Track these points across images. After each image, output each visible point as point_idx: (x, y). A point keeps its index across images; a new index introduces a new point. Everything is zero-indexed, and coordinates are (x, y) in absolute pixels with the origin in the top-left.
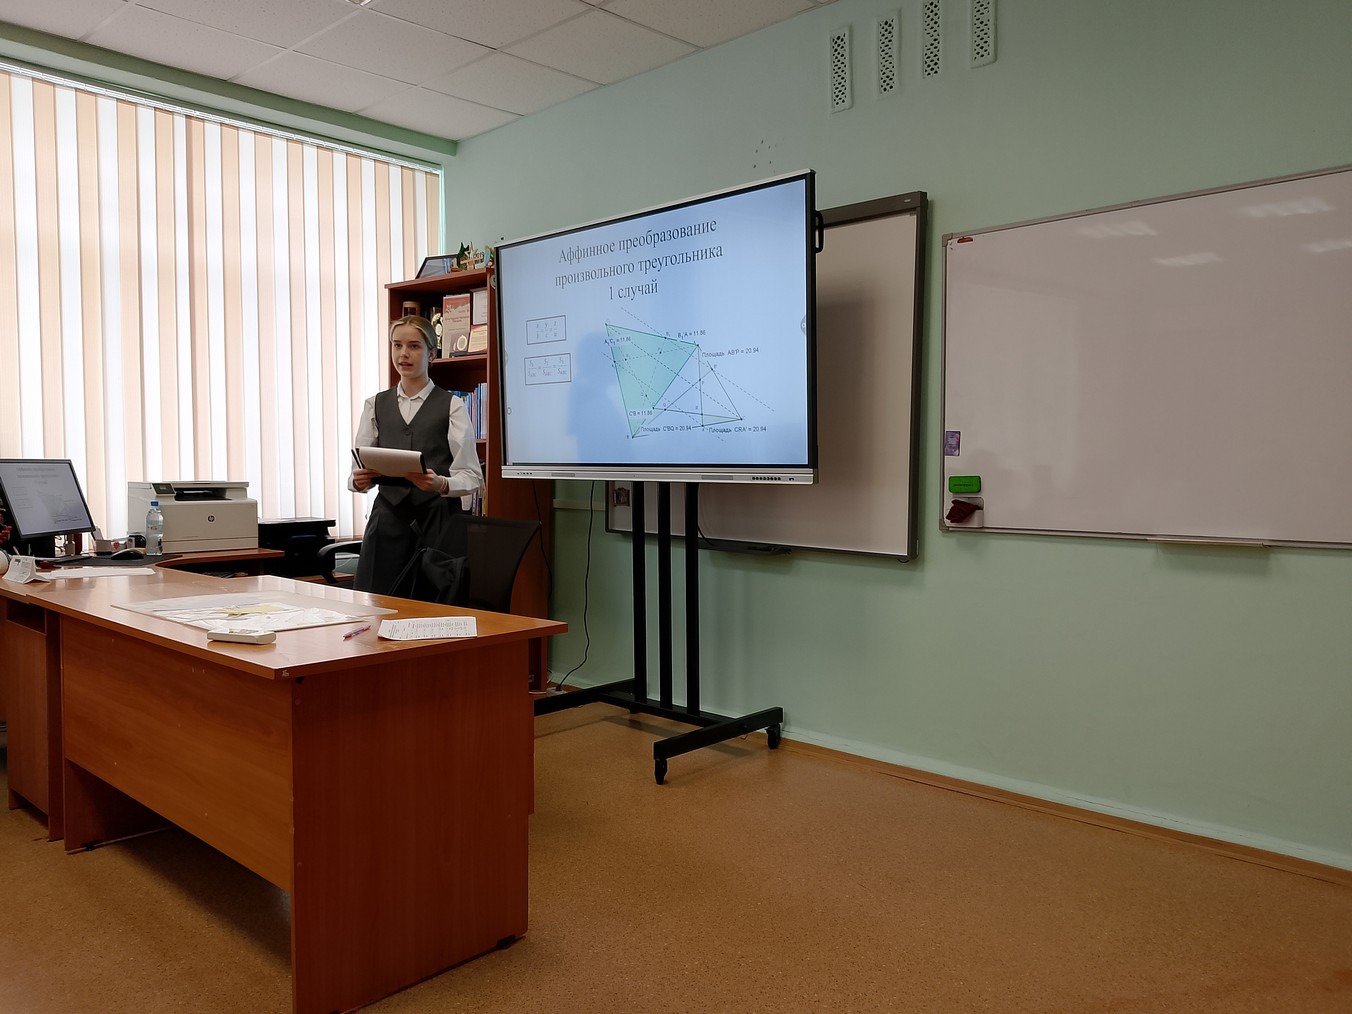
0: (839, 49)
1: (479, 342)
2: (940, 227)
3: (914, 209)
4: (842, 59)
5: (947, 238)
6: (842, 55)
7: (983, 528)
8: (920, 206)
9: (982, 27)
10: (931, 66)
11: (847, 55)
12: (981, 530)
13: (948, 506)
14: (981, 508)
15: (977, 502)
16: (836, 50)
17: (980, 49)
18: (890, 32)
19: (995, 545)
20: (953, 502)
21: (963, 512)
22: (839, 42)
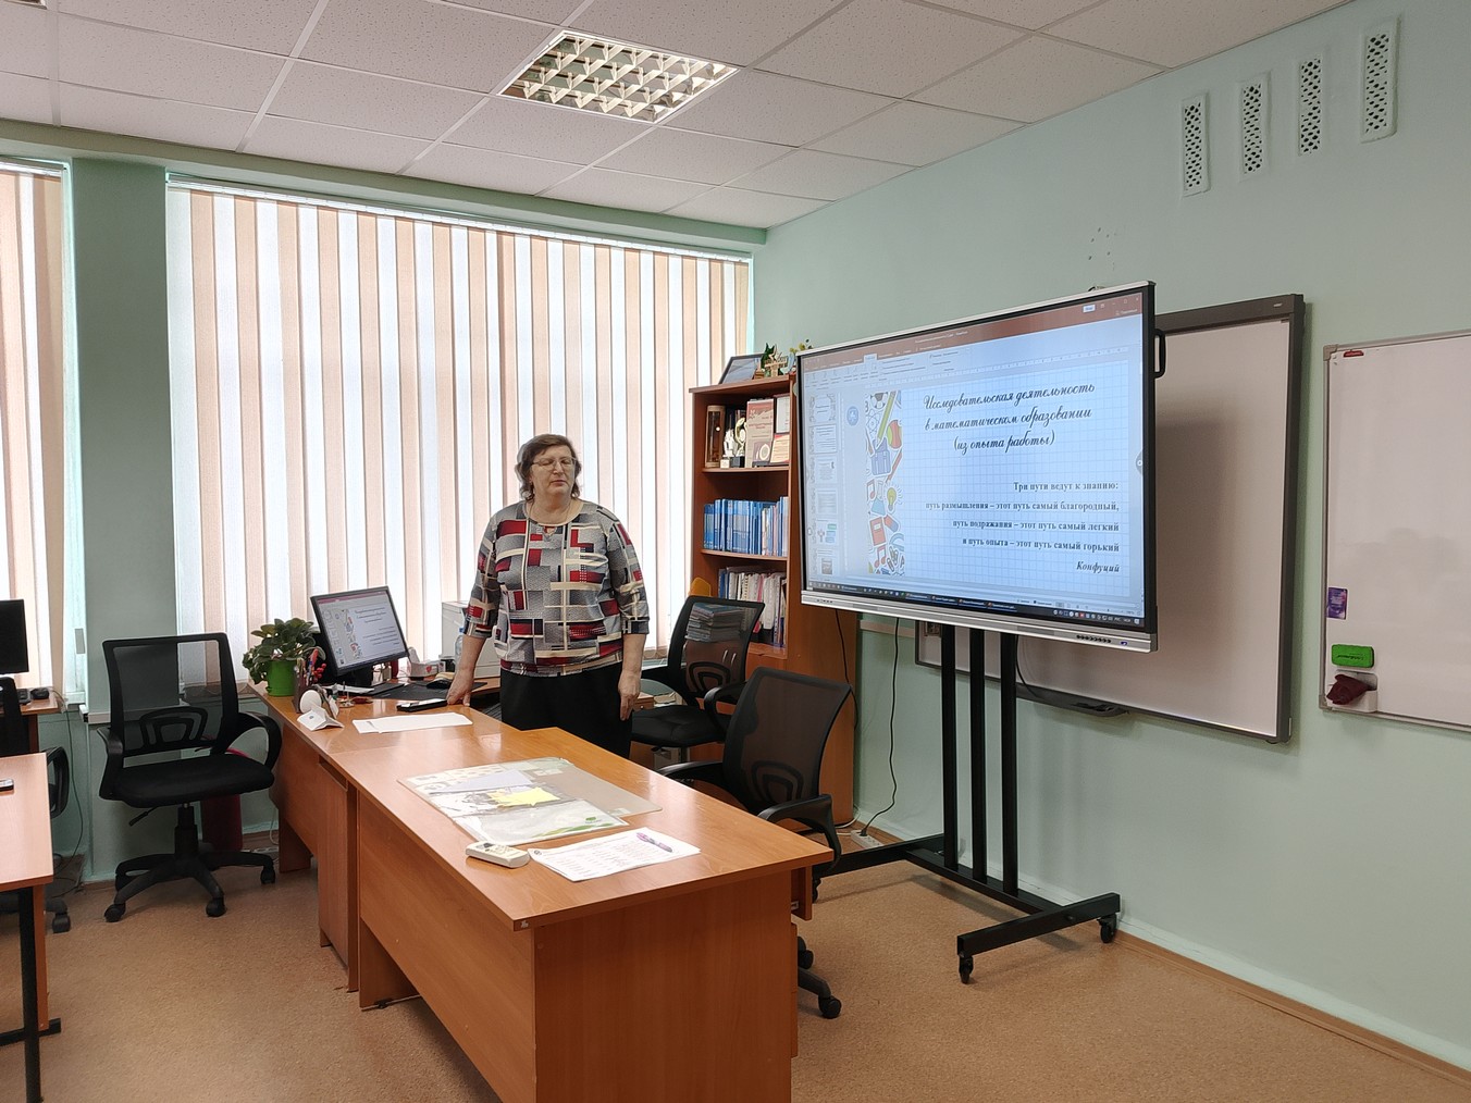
0: (1193, 120)
1: (781, 454)
2: (1321, 335)
3: (1288, 315)
4: (1196, 133)
5: (1329, 351)
6: (1197, 129)
7: (1376, 712)
8: (1295, 312)
9: (1377, 91)
10: (1310, 140)
11: (1202, 128)
12: (1375, 714)
13: (1331, 681)
14: (1372, 688)
15: (1369, 679)
16: (1189, 123)
17: (1375, 118)
18: (1257, 101)
19: (1393, 734)
20: (1336, 677)
21: (1349, 691)
22: (1193, 113)
